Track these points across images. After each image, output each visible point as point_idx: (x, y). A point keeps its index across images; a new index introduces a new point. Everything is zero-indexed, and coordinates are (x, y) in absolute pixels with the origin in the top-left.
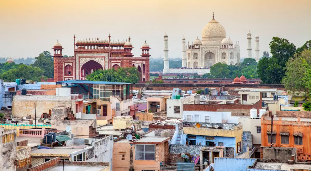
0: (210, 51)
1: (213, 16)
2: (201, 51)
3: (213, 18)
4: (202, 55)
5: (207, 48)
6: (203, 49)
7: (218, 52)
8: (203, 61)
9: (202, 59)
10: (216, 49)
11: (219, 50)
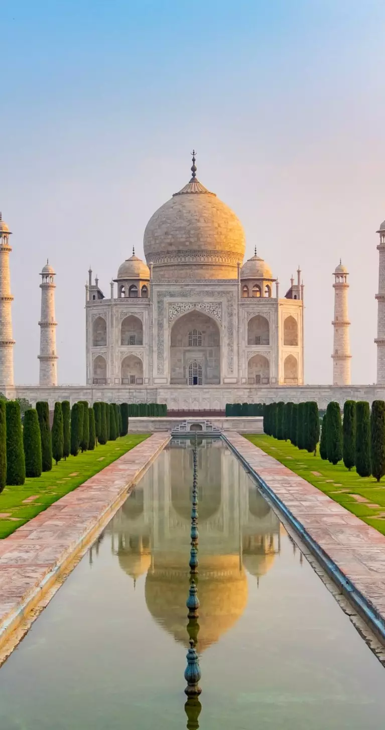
0: (198, 308)
1: (194, 169)
2: (155, 306)
3: (194, 175)
4: (160, 326)
5: (184, 295)
6: (167, 300)
7: (235, 312)
8: (166, 354)
9: (160, 344)
10: (224, 300)
11: (235, 307)
